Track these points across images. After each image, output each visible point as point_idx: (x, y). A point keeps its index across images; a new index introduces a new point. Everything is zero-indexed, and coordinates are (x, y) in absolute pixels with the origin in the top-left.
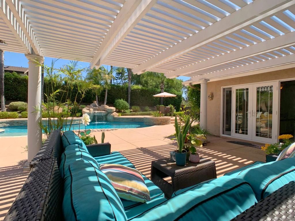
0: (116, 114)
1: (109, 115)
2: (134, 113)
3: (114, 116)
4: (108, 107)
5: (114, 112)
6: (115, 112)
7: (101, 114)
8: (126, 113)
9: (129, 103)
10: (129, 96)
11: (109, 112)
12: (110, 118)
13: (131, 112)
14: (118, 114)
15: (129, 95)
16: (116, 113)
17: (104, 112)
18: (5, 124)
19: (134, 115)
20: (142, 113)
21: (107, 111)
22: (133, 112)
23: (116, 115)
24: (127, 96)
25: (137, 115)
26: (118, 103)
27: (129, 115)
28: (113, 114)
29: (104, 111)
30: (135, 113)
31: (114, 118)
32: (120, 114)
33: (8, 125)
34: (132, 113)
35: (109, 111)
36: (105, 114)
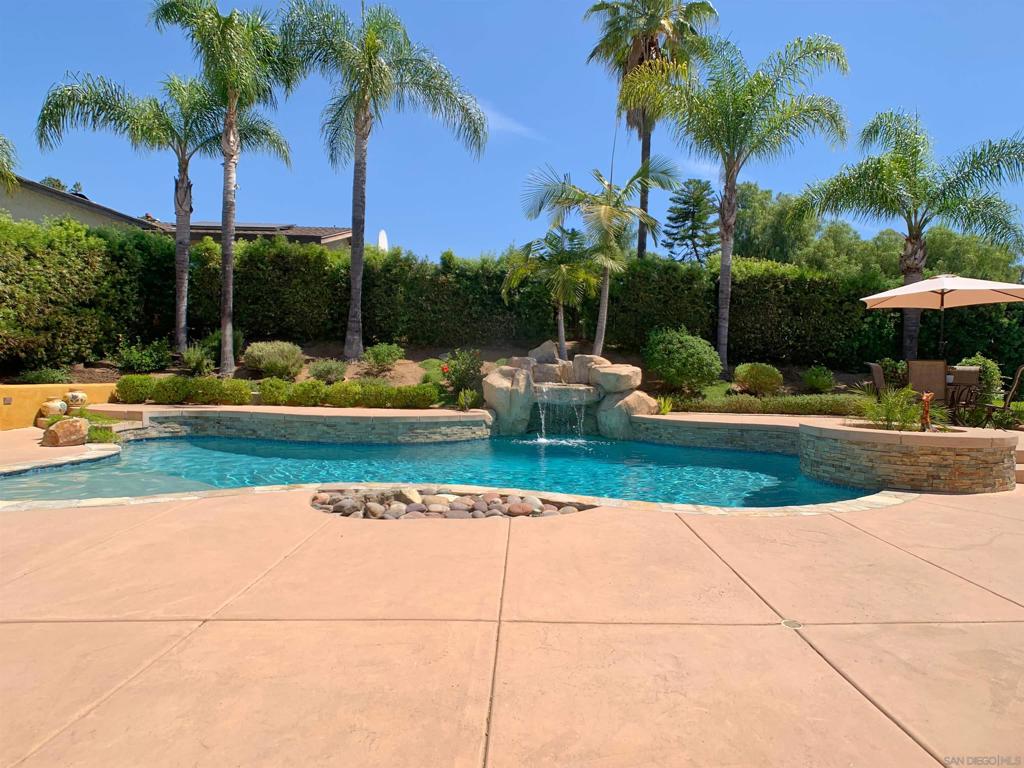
0: (641, 401)
1: (605, 404)
2: (746, 398)
3: (629, 410)
4: (608, 363)
5: (632, 390)
6: (637, 392)
7: (565, 400)
8: (704, 397)
9: (725, 348)
10: (725, 312)
11: (608, 392)
12: (609, 419)
13: (729, 393)
14: (653, 402)
15: (721, 311)
16: (643, 395)
17: (583, 387)
18: (177, 427)
19: (747, 411)
20: (791, 399)
21: (597, 385)
22: (742, 392)
23: (643, 405)
24: (715, 316)
25: (764, 411)
26: (661, 347)
27: (719, 410)
28: (627, 399)
29: (588, 384)
30: (752, 398)
31: (633, 423)
32: (667, 403)
33: (184, 430)
34: (734, 397)
35: (608, 387)
36: (586, 399)
